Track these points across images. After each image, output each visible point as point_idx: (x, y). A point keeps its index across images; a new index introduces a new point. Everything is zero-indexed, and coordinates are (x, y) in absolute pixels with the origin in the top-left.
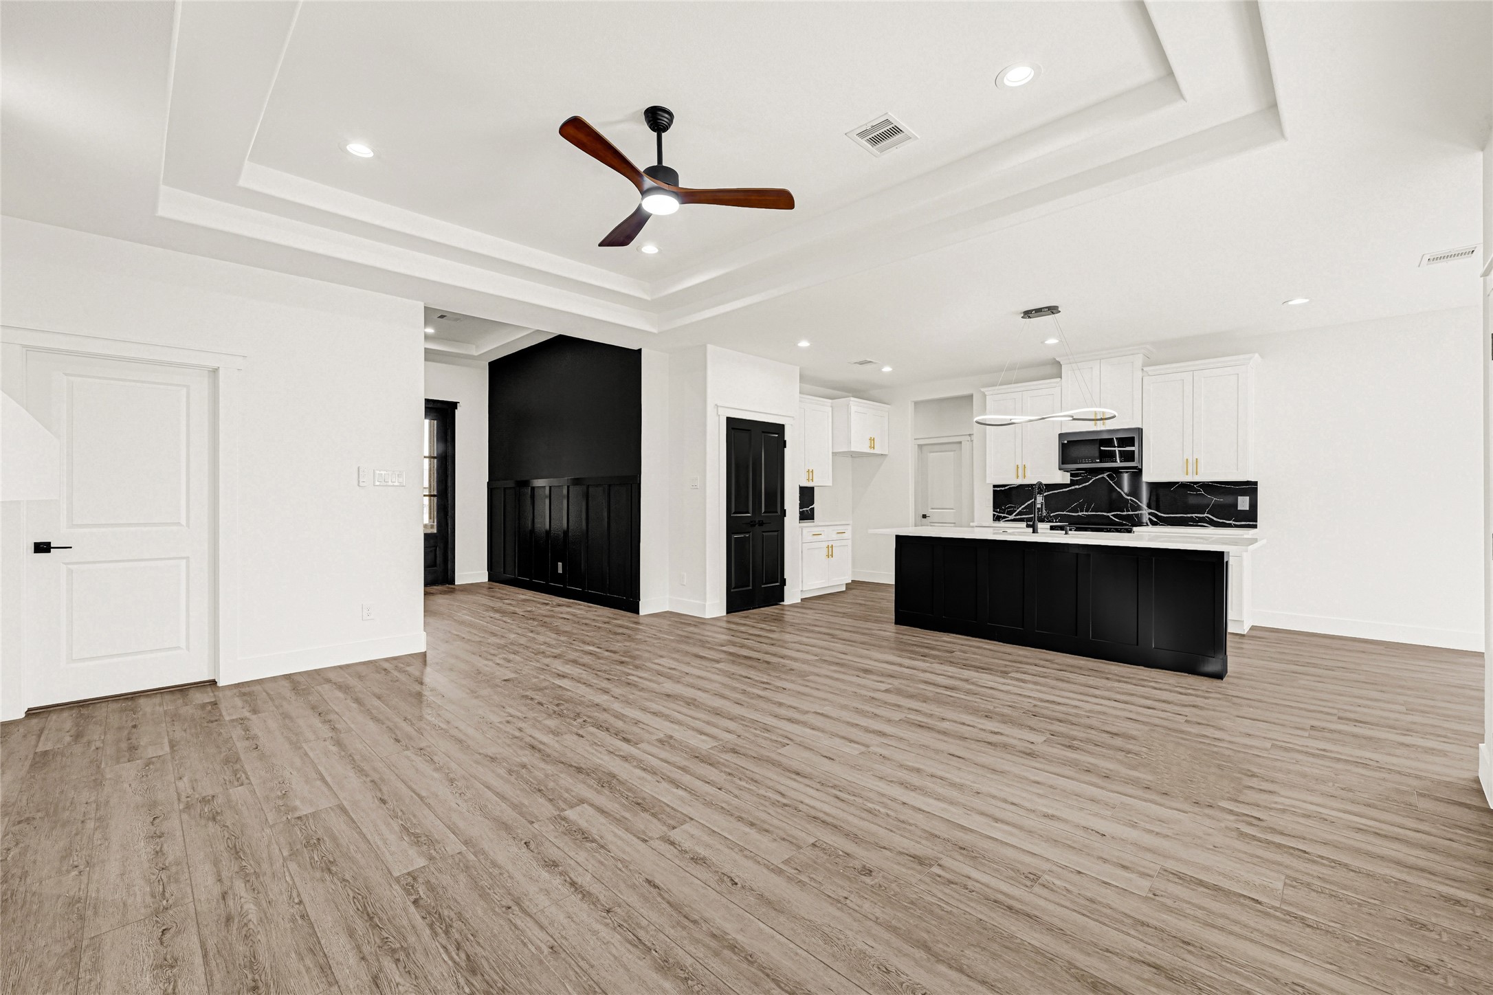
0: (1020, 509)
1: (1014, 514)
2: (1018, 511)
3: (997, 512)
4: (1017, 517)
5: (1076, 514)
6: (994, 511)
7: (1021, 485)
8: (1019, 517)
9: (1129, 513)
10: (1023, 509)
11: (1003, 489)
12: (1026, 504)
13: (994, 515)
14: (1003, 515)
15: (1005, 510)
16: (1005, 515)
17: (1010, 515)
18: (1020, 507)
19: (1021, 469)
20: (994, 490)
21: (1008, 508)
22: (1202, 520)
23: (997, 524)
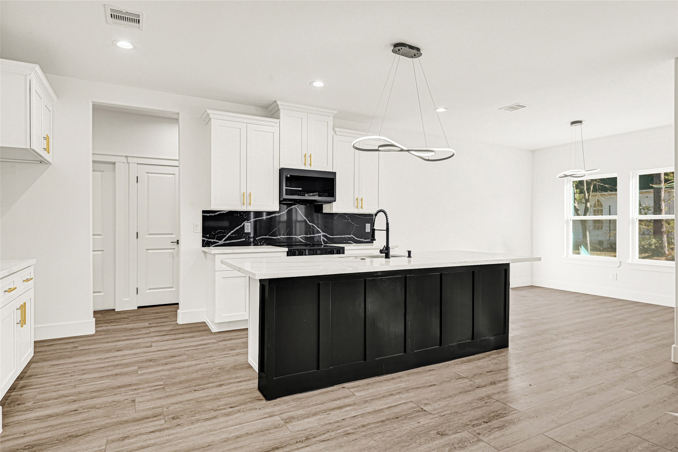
0: (230, 234)
1: (224, 239)
2: (228, 236)
3: (206, 237)
4: (227, 242)
5: (276, 238)
6: (203, 237)
7: (230, 211)
8: (229, 242)
9: (311, 235)
10: (232, 234)
11: (213, 214)
12: (235, 230)
13: (203, 241)
14: (212, 240)
15: (215, 235)
16: (215, 240)
17: (220, 240)
18: (230, 232)
19: (246, 197)
20: (203, 216)
21: (218, 233)
22: (350, 239)
23: (206, 249)
